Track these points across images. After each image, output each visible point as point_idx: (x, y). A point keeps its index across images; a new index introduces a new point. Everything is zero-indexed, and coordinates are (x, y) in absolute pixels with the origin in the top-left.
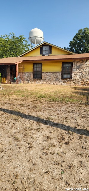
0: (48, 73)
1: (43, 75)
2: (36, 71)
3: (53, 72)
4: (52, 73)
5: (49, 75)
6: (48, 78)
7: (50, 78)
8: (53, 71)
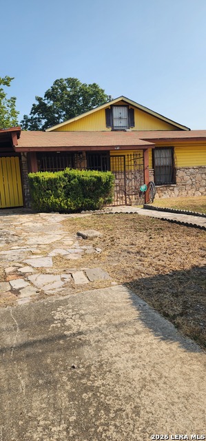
0: (190, 170)
1: (180, 174)
2: (160, 167)
3: (200, 167)
4: (197, 170)
5: (192, 174)
6: (190, 182)
7: (194, 180)
8: (200, 165)
